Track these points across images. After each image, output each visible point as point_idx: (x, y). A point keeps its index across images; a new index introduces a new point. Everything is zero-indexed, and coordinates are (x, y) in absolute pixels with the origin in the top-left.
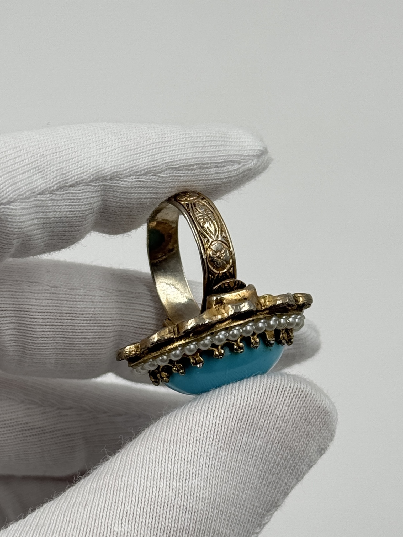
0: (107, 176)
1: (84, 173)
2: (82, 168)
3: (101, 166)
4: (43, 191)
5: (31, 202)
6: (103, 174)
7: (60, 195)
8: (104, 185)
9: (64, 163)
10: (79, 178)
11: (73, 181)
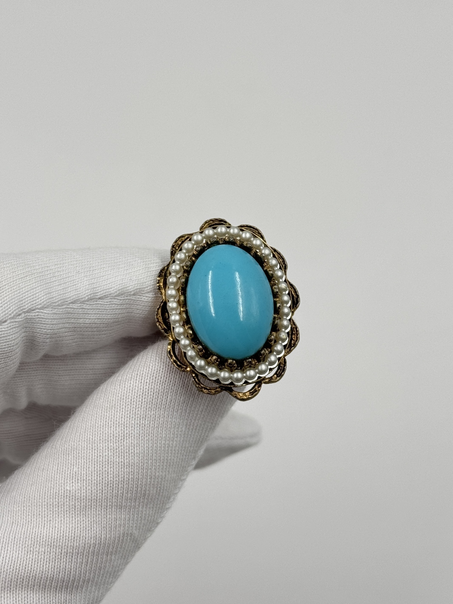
0: (131, 292)
1: (111, 288)
2: (110, 284)
3: (126, 284)
4: (75, 301)
5: (63, 308)
6: (128, 290)
7: (91, 305)
8: (129, 299)
9: (96, 279)
10: (108, 292)
11: (102, 294)
